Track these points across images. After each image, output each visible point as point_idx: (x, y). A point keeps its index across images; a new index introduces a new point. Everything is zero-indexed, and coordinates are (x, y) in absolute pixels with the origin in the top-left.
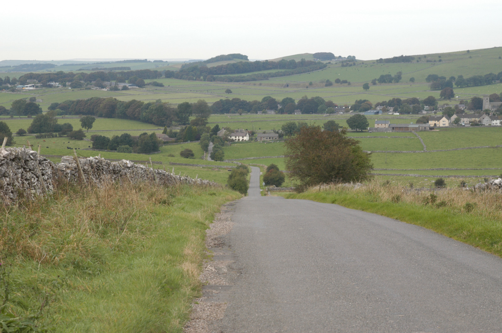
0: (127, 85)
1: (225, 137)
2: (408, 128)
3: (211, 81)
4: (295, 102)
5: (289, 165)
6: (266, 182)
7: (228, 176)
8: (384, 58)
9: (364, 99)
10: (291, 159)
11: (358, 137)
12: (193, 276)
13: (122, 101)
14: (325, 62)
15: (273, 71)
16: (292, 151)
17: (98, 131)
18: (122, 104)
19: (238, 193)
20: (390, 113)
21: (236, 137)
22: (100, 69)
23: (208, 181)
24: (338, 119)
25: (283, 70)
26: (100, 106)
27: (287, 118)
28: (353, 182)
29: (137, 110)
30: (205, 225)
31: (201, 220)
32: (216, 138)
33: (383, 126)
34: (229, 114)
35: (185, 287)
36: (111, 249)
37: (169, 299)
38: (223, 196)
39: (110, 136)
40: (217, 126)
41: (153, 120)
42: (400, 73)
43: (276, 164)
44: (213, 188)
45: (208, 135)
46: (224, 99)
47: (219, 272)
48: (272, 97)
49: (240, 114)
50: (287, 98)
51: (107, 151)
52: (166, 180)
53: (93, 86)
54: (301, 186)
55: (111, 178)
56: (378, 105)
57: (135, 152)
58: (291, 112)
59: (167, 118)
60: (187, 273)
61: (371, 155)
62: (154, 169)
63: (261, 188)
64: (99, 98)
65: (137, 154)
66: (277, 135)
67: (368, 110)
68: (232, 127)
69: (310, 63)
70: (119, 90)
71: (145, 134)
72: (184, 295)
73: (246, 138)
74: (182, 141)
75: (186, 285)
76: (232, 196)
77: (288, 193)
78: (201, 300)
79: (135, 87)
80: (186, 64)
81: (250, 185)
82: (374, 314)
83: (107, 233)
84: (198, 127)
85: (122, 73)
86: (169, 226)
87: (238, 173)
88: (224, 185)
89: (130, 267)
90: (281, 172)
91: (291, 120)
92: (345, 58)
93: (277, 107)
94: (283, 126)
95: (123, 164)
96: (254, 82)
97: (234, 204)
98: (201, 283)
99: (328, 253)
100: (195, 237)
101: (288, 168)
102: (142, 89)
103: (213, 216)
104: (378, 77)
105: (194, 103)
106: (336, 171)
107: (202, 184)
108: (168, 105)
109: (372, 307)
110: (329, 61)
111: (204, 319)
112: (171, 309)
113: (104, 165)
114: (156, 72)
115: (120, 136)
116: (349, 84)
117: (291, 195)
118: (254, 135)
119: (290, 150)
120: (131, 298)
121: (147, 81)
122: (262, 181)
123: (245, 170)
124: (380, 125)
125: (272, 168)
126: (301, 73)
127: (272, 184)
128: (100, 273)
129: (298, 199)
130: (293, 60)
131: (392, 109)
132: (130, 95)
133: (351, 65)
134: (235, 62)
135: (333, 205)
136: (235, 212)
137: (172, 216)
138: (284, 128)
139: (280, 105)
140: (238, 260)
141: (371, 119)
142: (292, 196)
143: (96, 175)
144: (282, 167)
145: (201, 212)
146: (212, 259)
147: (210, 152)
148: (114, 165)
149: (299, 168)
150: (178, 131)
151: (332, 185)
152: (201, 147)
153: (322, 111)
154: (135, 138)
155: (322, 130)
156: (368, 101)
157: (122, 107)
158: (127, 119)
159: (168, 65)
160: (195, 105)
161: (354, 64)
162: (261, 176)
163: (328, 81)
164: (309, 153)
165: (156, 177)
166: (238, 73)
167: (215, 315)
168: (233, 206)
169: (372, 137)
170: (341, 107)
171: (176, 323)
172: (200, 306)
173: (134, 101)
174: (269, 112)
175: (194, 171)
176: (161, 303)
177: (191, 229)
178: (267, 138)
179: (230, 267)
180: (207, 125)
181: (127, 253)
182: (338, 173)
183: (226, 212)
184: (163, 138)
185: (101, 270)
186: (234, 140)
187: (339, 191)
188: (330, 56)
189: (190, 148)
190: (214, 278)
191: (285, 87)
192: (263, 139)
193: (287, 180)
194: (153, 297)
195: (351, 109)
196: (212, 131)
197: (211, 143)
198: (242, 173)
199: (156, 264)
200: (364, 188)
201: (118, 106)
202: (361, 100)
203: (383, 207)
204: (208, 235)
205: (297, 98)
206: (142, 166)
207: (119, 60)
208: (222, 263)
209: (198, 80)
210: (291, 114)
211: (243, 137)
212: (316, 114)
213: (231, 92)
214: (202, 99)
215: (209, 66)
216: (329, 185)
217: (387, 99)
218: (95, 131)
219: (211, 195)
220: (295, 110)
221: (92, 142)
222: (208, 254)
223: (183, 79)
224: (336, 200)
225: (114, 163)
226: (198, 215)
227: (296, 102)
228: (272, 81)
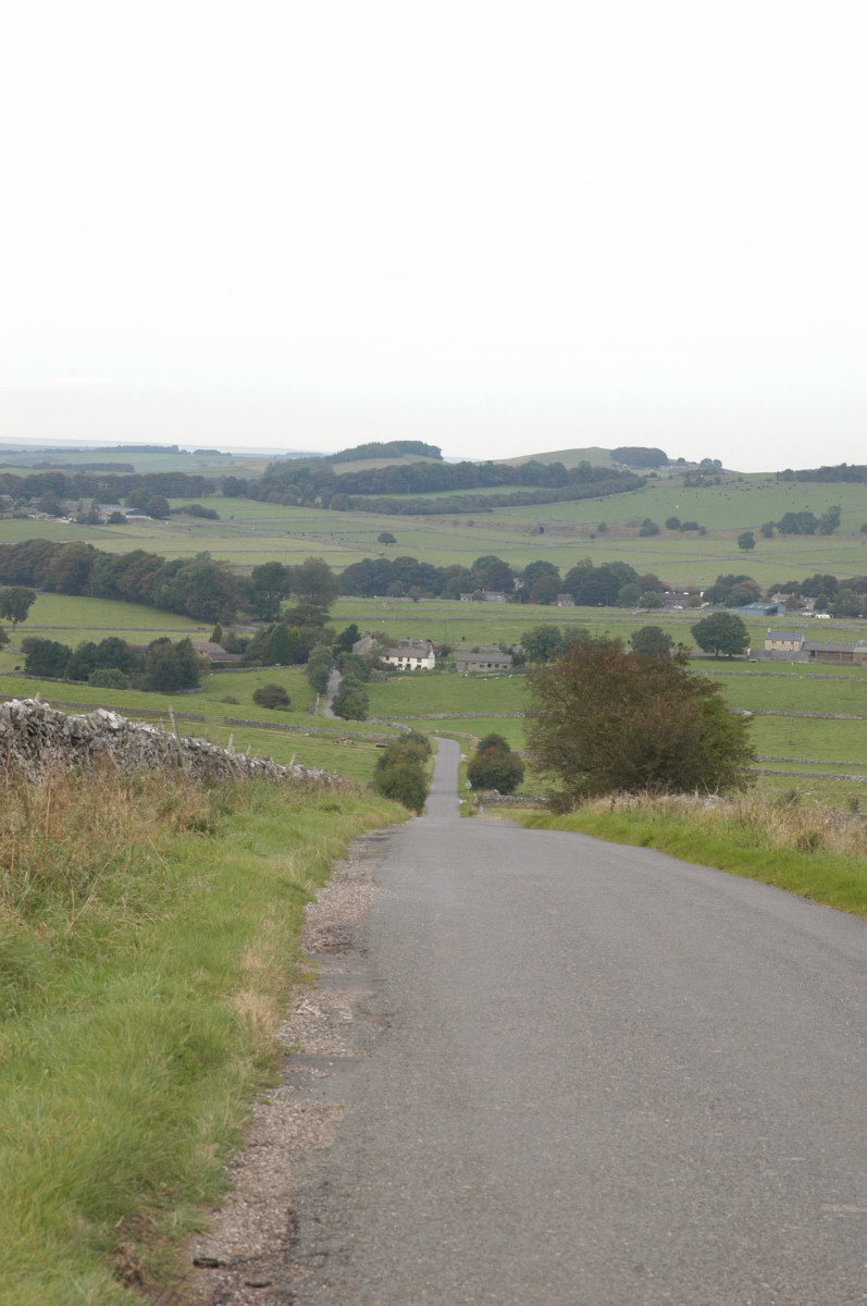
0: (123, 511)
1: (372, 656)
2: (852, 653)
3: (343, 510)
4: (560, 573)
5: (536, 740)
6: (476, 779)
7: (375, 761)
8: (795, 468)
9: (741, 574)
10: (541, 722)
11: (721, 674)
12: (261, 1028)
13: (108, 552)
14: (641, 473)
15: (506, 491)
16: (546, 704)
17: (41, 627)
18: (108, 560)
19: (399, 806)
20: (806, 614)
21: (400, 660)
22: (55, 467)
23: (322, 772)
24: (669, 623)
25: (532, 490)
26: (49, 563)
27: (537, 616)
28: (700, 793)
29: (146, 577)
30: (303, 891)
31: (294, 878)
32: (349, 659)
33: (787, 646)
34: (387, 599)
35: (236, 1057)
36: (52, 949)
37: (194, 1090)
38: (358, 815)
39: (72, 642)
40: (353, 629)
41: (187, 604)
42: (837, 509)
43: (502, 733)
44: (334, 792)
45: (328, 651)
46: (374, 557)
47: (331, 1020)
48: (501, 558)
49: (416, 600)
50: (539, 563)
51: (63, 682)
52: (210, 768)
53: (35, 510)
54: (563, 794)
55: (65, 755)
56: (774, 590)
57: (135, 687)
58: (548, 599)
59: (225, 602)
60: (245, 1020)
61: (751, 722)
62: (178, 736)
63: (462, 795)
64: (49, 542)
65: (139, 693)
66: (509, 658)
67: (750, 603)
68: (393, 632)
69: (603, 474)
70: (100, 523)
71: (164, 641)
72: (235, 1080)
73: (428, 663)
74: (261, 662)
75: (241, 1054)
76: (382, 815)
77: (530, 812)
78: (279, 1095)
79: (144, 517)
80: (278, 464)
81: (432, 786)
82: (728, 1151)
83: (45, 906)
84: (303, 628)
85: (111, 480)
86: (209, 890)
87: (404, 753)
88: (363, 784)
89: (97, 999)
90: (516, 757)
91: (548, 620)
92: (694, 463)
93: (513, 585)
94: (525, 635)
95: (100, 721)
96: (453, 517)
97: (387, 836)
98: (282, 1048)
99: (620, 981)
100: (276, 923)
101: (533, 746)
102: (160, 524)
103: (327, 868)
104: (778, 519)
105: (296, 566)
106: (658, 762)
107: (305, 779)
108: (227, 567)
109: (722, 1131)
110: (652, 471)
111: (283, 1147)
112: (197, 1117)
113: (47, 722)
114: (199, 479)
115: (97, 642)
116: (703, 532)
117: (536, 817)
118: (450, 655)
119: (538, 701)
120: (93, 1083)
121: (174, 503)
122: (465, 776)
123: (420, 748)
124: (779, 643)
125: (493, 744)
126: (580, 498)
127: (490, 788)
128: (19, 1011)
129: (554, 829)
130: (559, 464)
131: (811, 603)
132: (131, 537)
133: (709, 484)
134: (407, 463)
135: (645, 850)
136: (385, 858)
137: (219, 863)
138: (527, 641)
139: (520, 581)
140: (383, 990)
141: (755, 626)
142: (540, 821)
143: (25, 748)
144: (517, 744)
145: (296, 856)
146: (317, 985)
147: (331, 695)
148: (75, 723)
149: (561, 748)
150: (252, 636)
151: (644, 798)
152: (310, 682)
153: (629, 602)
154: (137, 649)
155: (628, 649)
156: (749, 579)
157: (106, 567)
158: (121, 600)
159: (233, 463)
160: (298, 569)
161: (718, 482)
162: (463, 763)
163: (647, 522)
164: (590, 709)
165: (183, 759)
166: (415, 490)
167: (311, 1135)
168: (381, 843)
169: (756, 675)
170: (679, 592)
171: (206, 1153)
172: (274, 1112)
173: (139, 553)
174: (491, 596)
175: (288, 742)
176: (172, 1100)
177: (266, 901)
178: (482, 666)
179: (361, 1010)
180: (327, 626)
181: (92, 959)
182: (662, 766)
183: (363, 857)
184: (211, 654)
185: (22, 1003)
186: (396, 667)
187: (661, 813)
188: (655, 458)
189: (280, 684)
190: (317, 1037)
191: (534, 533)
192: (471, 668)
193: (528, 778)
194: (151, 1082)
195: (705, 599)
196: (339, 642)
197: (336, 673)
198: (414, 754)
199: (165, 994)
200: (729, 808)
201: (97, 565)
202: (731, 576)
203: (772, 862)
204: (309, 919)
205: (564, 564)
206: (148, 729)
207: (106, 446)
208: (340, 996)
209: (308, 506)
210: (548, 604)
211: (419, 660)
212: (612, 608)
213: (394, 541)
214: (316, 556)
215: (340, 469)
216: (637, 798)
217: (801, 576)
218: (35, 627)
219: (328, 809)
220: (559, 596)
221: (24, 655)
222: (306, 969)
223: (270, 501)
224: (651, 838)
225: (73, 718)
226: (287, 864)
227: (563, 574)
228: (500, 516)
